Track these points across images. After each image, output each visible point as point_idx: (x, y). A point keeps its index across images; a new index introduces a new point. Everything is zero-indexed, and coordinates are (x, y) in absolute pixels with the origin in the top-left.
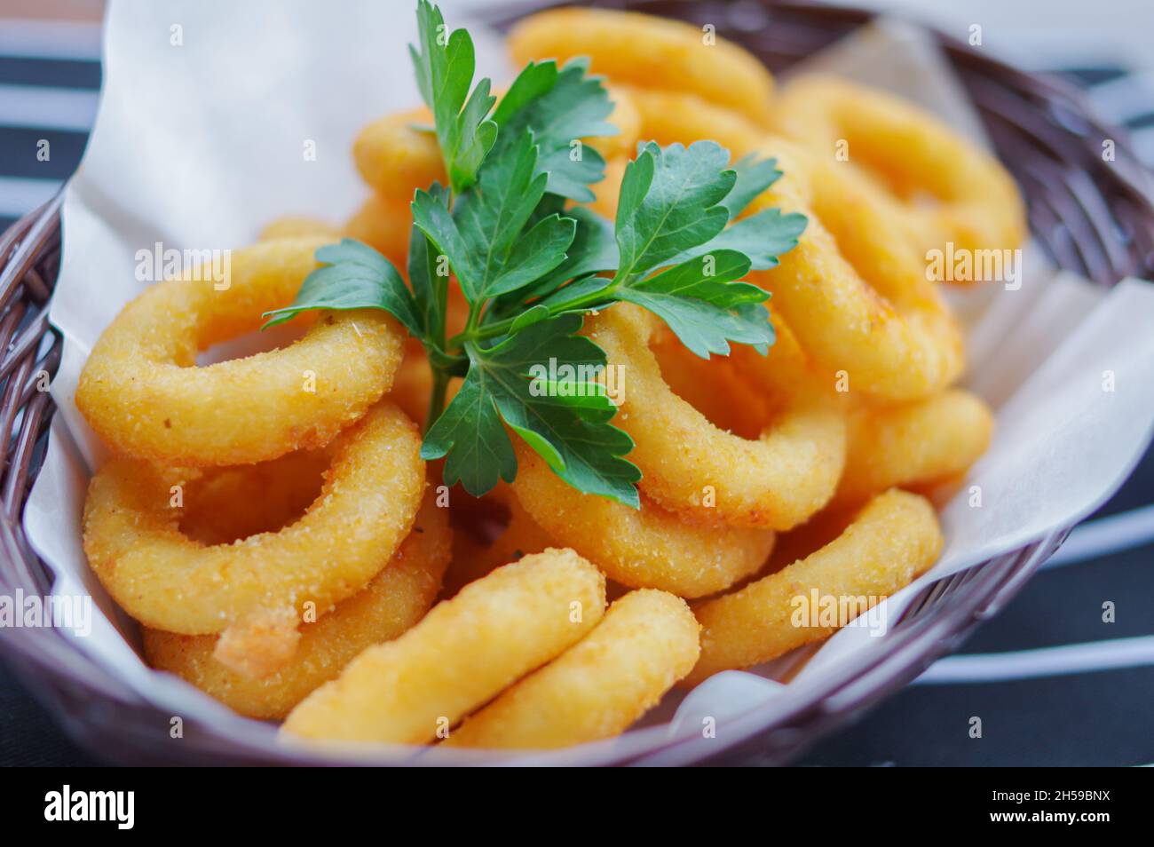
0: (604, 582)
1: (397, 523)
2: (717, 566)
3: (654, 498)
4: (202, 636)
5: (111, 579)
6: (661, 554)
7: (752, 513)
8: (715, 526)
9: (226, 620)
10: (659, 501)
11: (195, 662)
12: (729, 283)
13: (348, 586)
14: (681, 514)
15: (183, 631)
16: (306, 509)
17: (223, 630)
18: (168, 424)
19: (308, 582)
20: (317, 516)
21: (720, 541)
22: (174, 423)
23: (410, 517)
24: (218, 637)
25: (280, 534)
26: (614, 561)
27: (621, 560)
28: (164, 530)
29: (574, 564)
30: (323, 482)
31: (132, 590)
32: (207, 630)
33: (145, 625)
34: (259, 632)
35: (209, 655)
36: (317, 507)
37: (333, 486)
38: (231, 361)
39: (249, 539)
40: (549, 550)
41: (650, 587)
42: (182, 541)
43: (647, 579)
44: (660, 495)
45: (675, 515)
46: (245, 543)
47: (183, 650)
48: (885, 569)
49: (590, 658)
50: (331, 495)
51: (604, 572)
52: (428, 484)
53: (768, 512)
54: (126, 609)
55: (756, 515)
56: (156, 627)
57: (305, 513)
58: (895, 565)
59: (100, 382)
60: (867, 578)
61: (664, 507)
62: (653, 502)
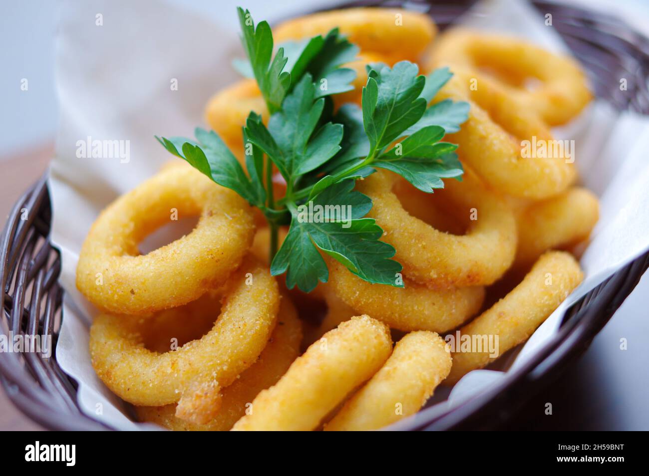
0: (389, 330)
1: (268, 322)
2: (454, 311)
3: (410, 277)
4: (168, 405)
5: (110, 382)
6: (420, 308)
7: (469, 277)
8: (449, 288)
9: (179, 394)
10: (413, 279)
11: (167, 421)
12: (434, 144)
13: (245, 363)
14: (427, 284)
15: (156, 405)
16: (214, 323)
17: (179, 400)
18: (132, 292)
19: (222, 364)
20: (220, 325)
21: (453, 297)
22: (136, 291)
23: (273, 317)
24: (177, 404)
25: (201, 340)
26: (393, 317)
27: (397, 315)
28: (136, 349)
29: (369, 322)
30: (221, 306)
31: (123, 386)
32: (169, 401)
33: (134, 404)
34: (199, 397)
35: (174, 415)
36: (219, 320)
37: (227, 307)
38: (160, 249)
39: (185, 345)
40: (354, 317)
41: (417, 330)
42: (147, 353)
43: (413, 325)
44: (414, 275)
45: (424, 286)
46: (182, 348)
47: (159, 416)
48: (552, 295)
49: (388, 376)
50: (227, 312)
51: (387, 325)
52: (281, 297)
53: (478, 275)
54: (122, 398)
55: (471, 278)
56: (141, 405)
57: (214, 325)
58: (557, 291)
59: (89, 274)
60: (542, 301)
61: (417, 282)
62: (410, 280)
